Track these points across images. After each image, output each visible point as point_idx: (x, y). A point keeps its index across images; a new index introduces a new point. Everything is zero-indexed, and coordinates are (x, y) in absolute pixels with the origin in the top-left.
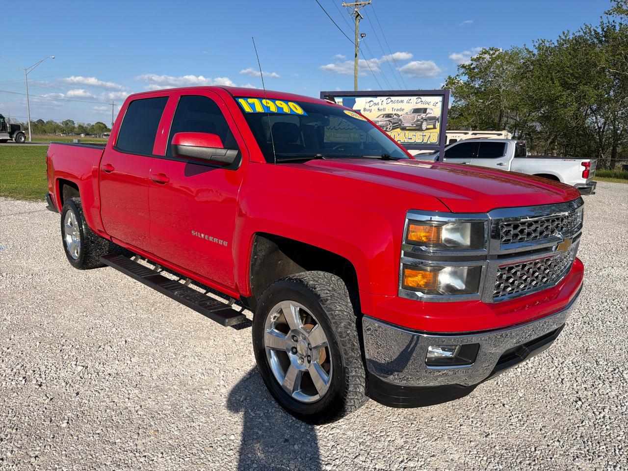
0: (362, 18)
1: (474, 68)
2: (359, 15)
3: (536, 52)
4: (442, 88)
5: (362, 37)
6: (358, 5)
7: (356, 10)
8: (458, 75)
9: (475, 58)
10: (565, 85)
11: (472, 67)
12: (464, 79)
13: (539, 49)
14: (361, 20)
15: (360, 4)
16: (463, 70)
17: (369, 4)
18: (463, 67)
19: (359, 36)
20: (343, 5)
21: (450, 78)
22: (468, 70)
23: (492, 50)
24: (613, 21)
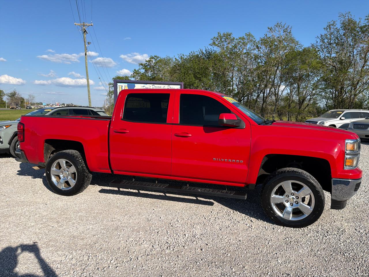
0: (87, 33)
1: (147, 66)
2: (85, 31)
3: (180, 60)
4: (131, 75)
5: (89, 44)
6: (84, 25)
7: (84, 28)
8: (139, 69)
9: (148, 60)
10: (196, 77)
11: (146, 65)
12: (143, 71)
13: (181, 58)
14: (87, 34)
15: (86, 25)
16: (141, 67)
17: (91, 25)
18: (142, 65)
19: (87, 43)
20: (75, 24)
21: (135, 70)
22: (145, 66)
23: (156, 57)
24: (211, 49)
